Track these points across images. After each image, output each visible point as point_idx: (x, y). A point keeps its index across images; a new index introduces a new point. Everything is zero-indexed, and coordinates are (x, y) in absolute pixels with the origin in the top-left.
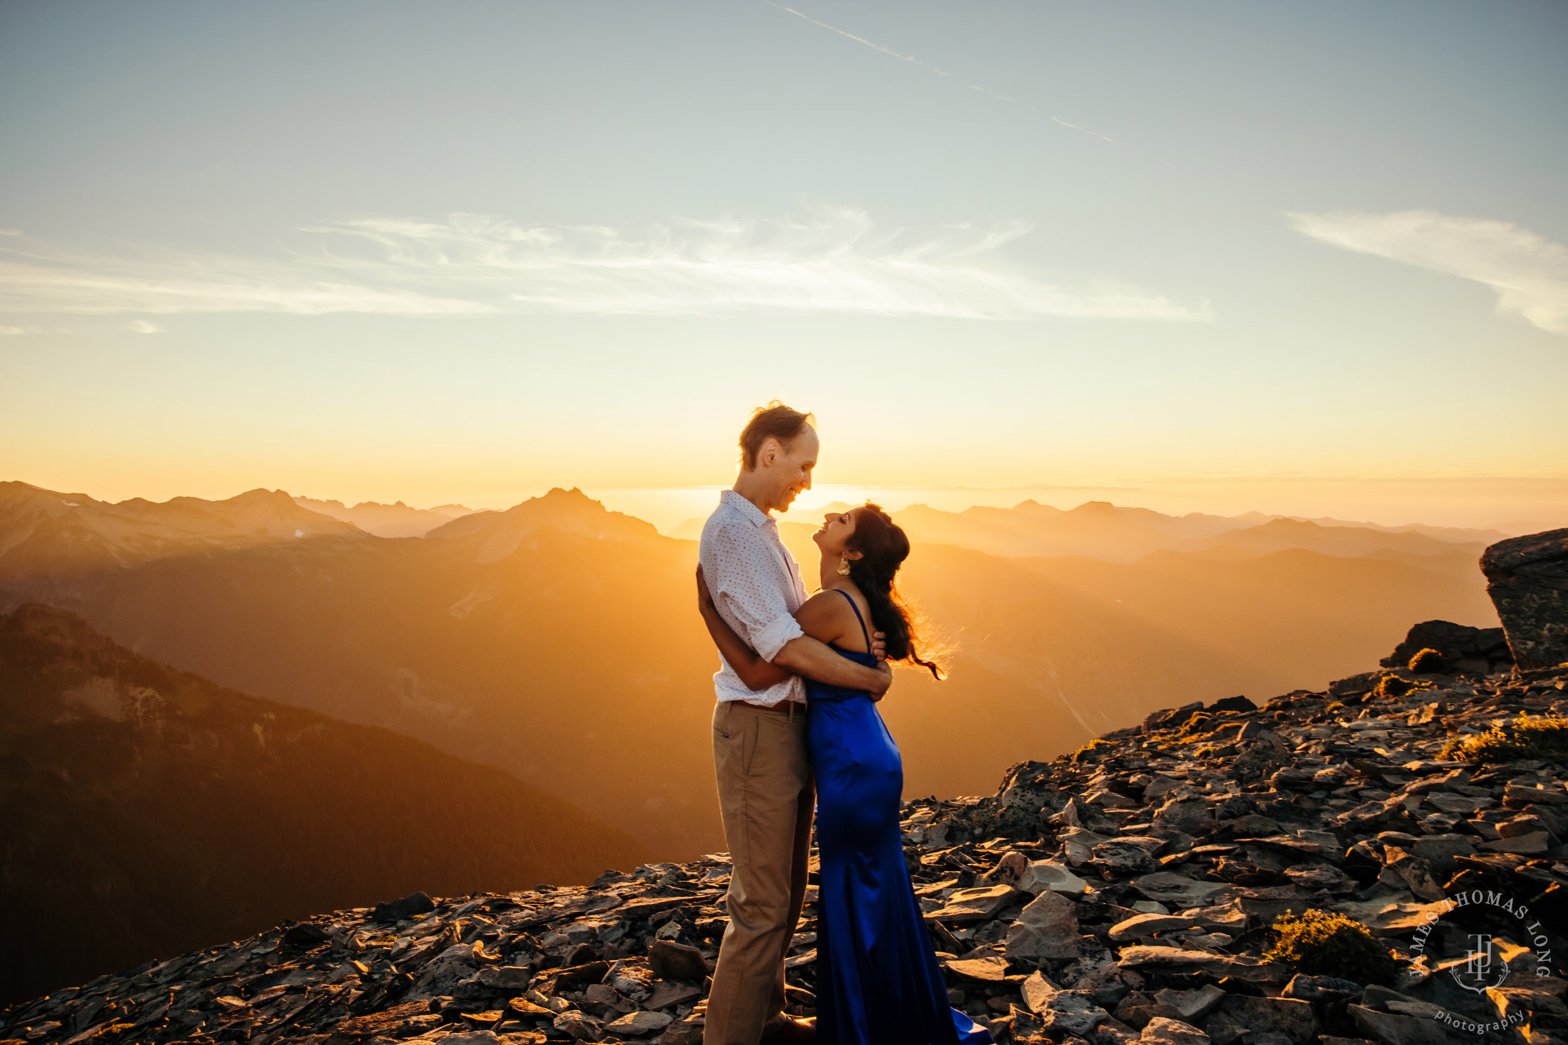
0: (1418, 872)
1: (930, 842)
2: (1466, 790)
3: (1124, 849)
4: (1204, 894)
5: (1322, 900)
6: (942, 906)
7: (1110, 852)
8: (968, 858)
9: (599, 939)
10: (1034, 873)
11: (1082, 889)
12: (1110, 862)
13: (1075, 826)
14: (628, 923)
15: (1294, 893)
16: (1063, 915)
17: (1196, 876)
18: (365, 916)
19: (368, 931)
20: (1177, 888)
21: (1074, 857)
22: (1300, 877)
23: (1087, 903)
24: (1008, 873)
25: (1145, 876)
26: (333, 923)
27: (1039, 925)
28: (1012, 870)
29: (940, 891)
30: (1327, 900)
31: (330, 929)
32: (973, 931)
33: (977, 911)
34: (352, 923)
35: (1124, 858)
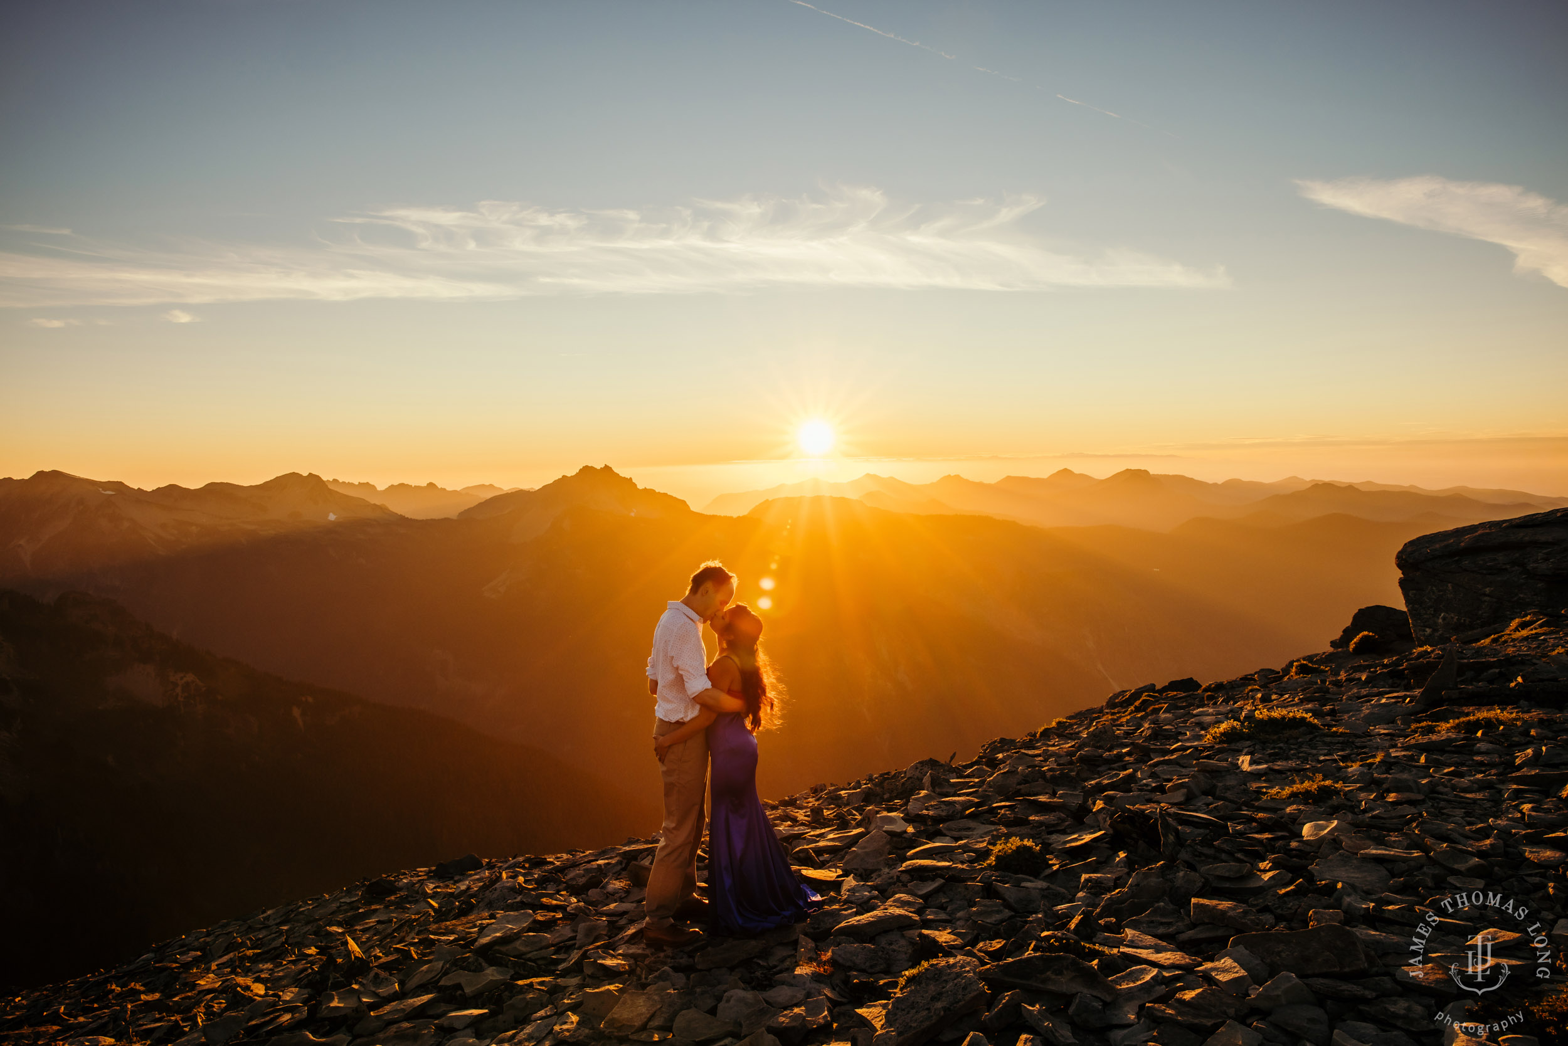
0: (1105, 816)
1: (851, 804)
2: (1185, 763)
3: (945, 805)
4: (982, 832)
5: (1041, 833)
6: (818, 842)
7: (936, 807)
8: (854, 812)
9: (604, 872)
10: (878, 820)
11: (904, 829)
12: (931, 813)
13: (928, 791)
14: (625, 861)
15: (1029, 830)
16: (881, 844)
17: (985, 822)
18: (427, 873)
19: (432, 883)
20: (969, 829)
21: (911, 810)
22: (1034, 820)
23: (904, 838)
24: (867, 821)
25: (950, 822)
26: (402, 879)
27: (867, 850)
28: (869, 819)
29: (824, 833)
30: (1043, 834)
31: (400, 884)
32: (832, 856)
33: (837, 844)
34: (417, 879)
35: (942, 810)
